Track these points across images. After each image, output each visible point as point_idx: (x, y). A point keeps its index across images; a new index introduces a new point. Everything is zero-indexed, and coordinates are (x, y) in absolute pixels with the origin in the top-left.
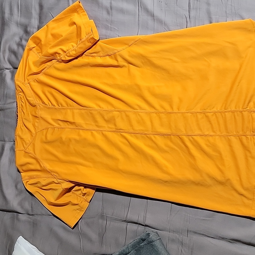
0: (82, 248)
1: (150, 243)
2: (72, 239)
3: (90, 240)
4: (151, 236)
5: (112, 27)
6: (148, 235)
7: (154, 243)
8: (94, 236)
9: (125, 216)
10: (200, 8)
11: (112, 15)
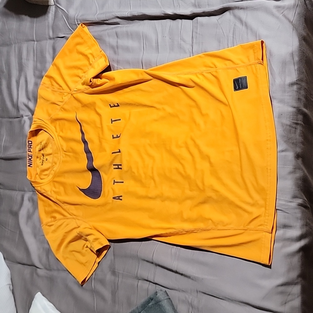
0: (95, 307)
1: (158, 303)
2: (86, 296)
3: (103, 299)
4: (158, 295)
5: (118, 66)
6: (156, 293)
7: (161, 303)
8: (107, 294)
9: (136, 272)
10: (202, 43)
11: (118, 54)
